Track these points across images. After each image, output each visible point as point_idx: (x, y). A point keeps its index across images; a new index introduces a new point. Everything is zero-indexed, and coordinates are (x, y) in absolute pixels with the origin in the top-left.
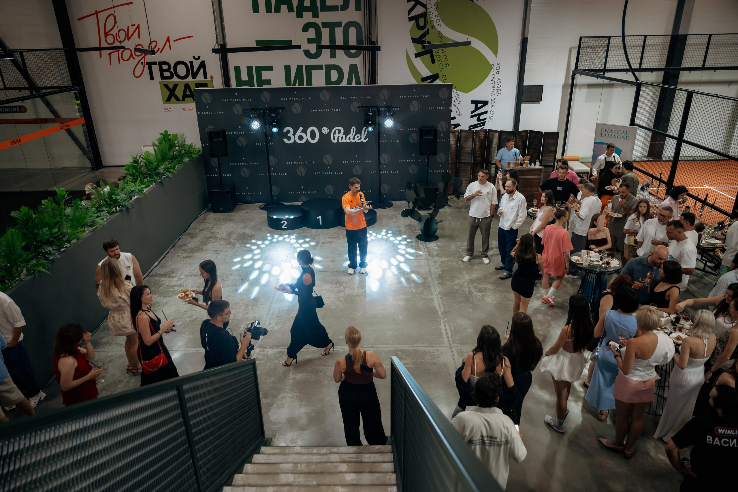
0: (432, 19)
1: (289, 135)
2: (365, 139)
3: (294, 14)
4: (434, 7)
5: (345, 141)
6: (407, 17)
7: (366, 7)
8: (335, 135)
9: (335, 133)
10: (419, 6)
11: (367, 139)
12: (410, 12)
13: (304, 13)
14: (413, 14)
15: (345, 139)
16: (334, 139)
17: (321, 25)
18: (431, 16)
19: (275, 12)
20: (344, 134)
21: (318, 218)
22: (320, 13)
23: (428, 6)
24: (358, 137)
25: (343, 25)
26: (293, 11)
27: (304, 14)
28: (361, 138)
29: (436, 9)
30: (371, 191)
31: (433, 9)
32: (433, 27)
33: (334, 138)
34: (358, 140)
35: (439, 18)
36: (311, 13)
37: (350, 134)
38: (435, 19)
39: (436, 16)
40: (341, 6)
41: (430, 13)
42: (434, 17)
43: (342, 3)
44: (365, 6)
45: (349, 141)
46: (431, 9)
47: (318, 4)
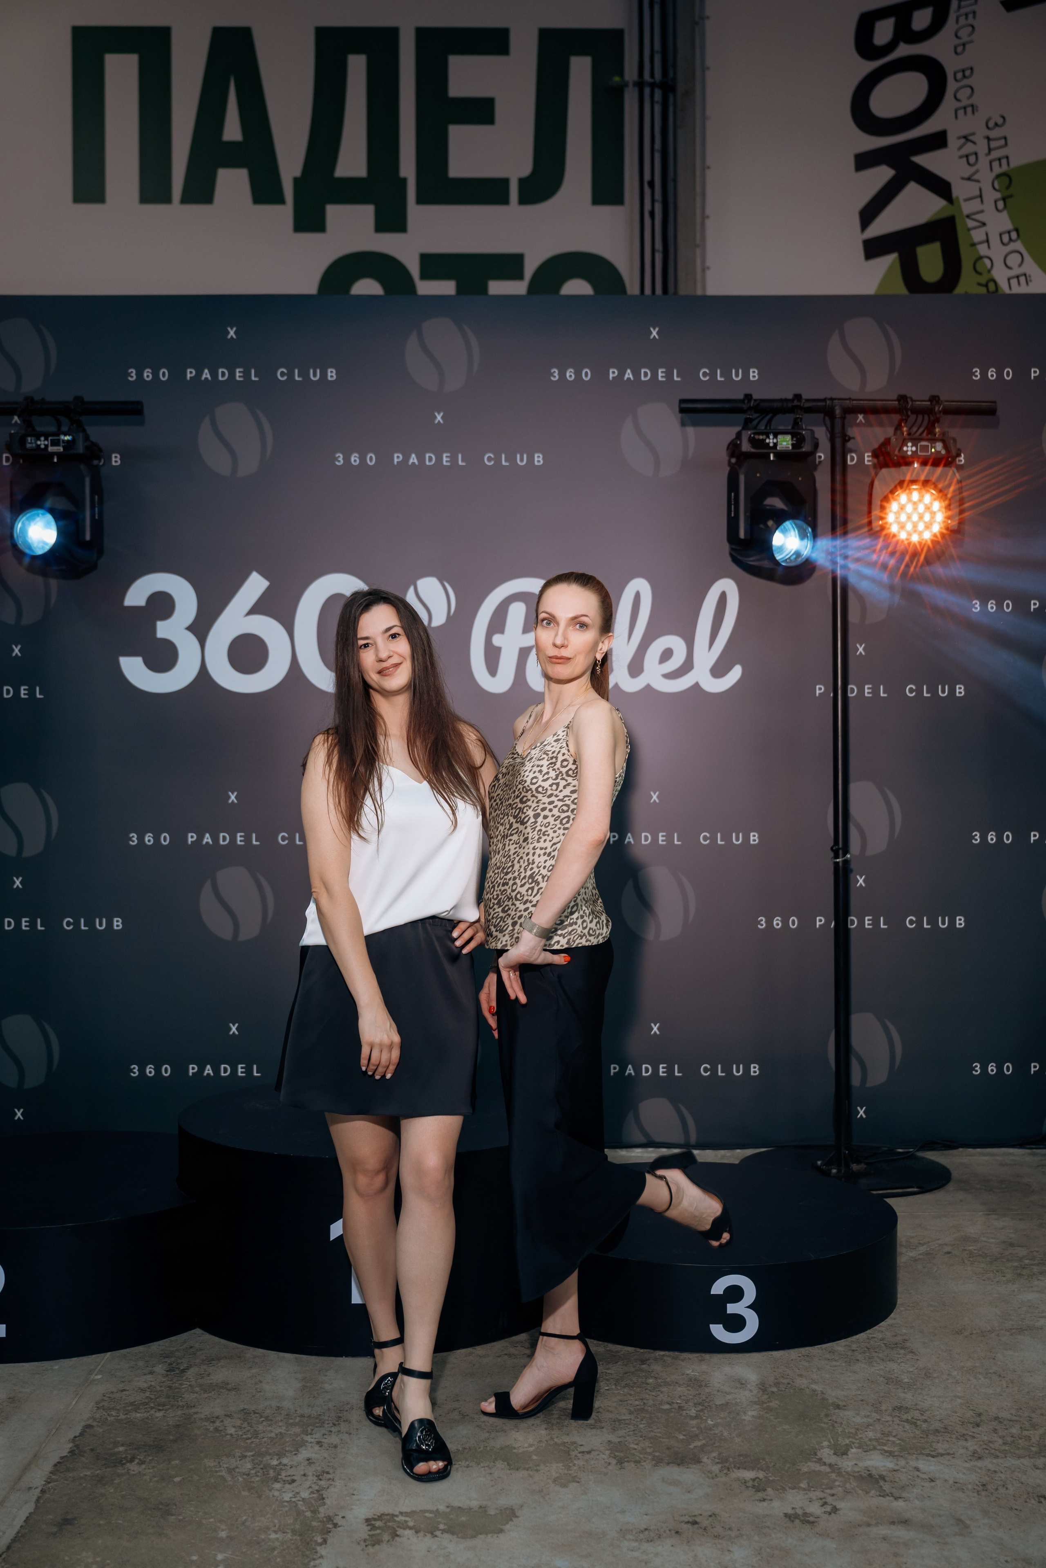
0: (982, 250)
1: (164, 630)
2: (718, 670)
3: (285, 213)
4: (991, 196)
6: (856, 238)
7: (651, 184)
8: (497, 640)
9: (498, 623)
10: (913, 189)
11: (736, 673)
12: (868, 215)
13: (332, 211)
14: (883, 225)
16: (492, 667)
17: (414, 268)
18: (978, 235)
19: (185, 200)
22: (414, 211)
23: (959, 190)
24: (667, 655)
25: (530, 269)
26: (280, 200)
27: (334, 212)
29: (1001, 205)
30: (755, 1070)
31: (989, 205)
32: (992, 287)
33: (492, 656)
34: (672, 676)
35: (1018, 245)
36: (367, 212)
38: (997, 252)
39: (1006, 238)
40: (522, 182)
41: (970, 224)
42: (994, 240)
43: (525, 168)
44: (647, 177)
46: (974, 206)
47: (408, 168)
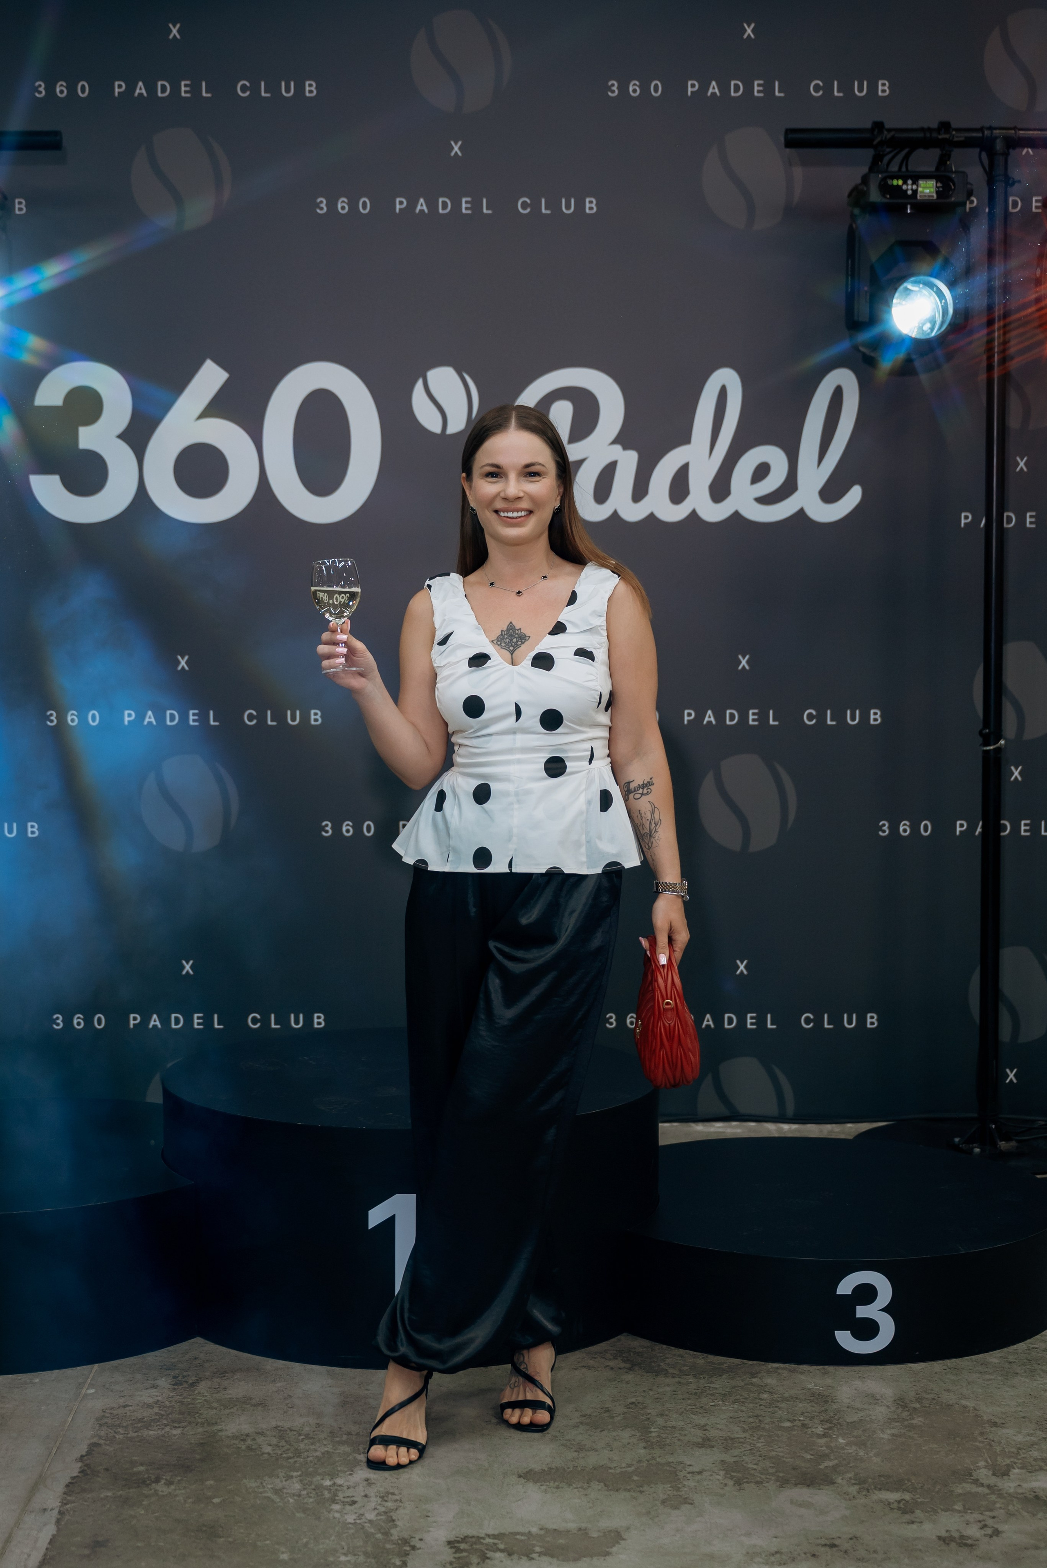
1: (88, 438)
2: (830, 493)
5: (633, 513)
11: (854, 496)
15: (640, 492)
20: (623, 439)
21: (376, 1216)
24: (761, 472)
28: (789, 487)
30: (872, 1021)
37: (686, 439)
45: (673, 514)
